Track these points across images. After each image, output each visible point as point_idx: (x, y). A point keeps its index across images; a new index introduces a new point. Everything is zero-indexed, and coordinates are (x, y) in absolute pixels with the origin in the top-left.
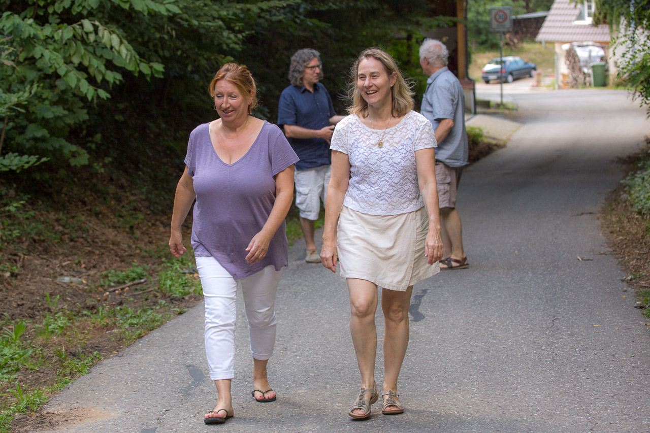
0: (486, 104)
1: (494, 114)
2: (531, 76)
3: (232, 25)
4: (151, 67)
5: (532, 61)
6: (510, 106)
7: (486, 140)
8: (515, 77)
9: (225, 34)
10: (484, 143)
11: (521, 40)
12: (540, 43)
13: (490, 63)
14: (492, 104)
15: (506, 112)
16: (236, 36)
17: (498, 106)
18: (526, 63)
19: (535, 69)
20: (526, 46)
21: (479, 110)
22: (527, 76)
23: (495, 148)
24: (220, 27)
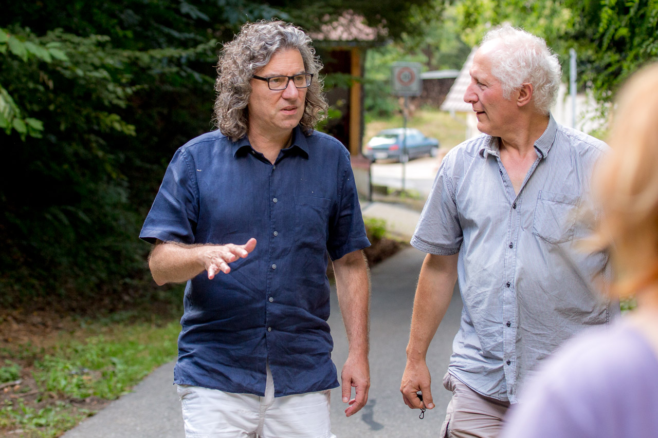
0: (384, 190)
1: (394, 203)
2: (431, 156)
3: (119, 76)
4: (27, 125)
5: (435, 135)
6: (414, 194)
7: (390, 236)
8: (411, 156)
9: (111, 87)
10: (387, 240)
11: (420, 107)
12: (447, 112)
13: (378, 136)
14: (391, 190)
15: (409, 201)
16: (124, 91)
17: (399, 193)
18: (426, 138)
19: (437, 146)
20: (427, 115)
21: (375, 196)
22: (427, 155)
23: (401, 246)
24: (104, 79)
